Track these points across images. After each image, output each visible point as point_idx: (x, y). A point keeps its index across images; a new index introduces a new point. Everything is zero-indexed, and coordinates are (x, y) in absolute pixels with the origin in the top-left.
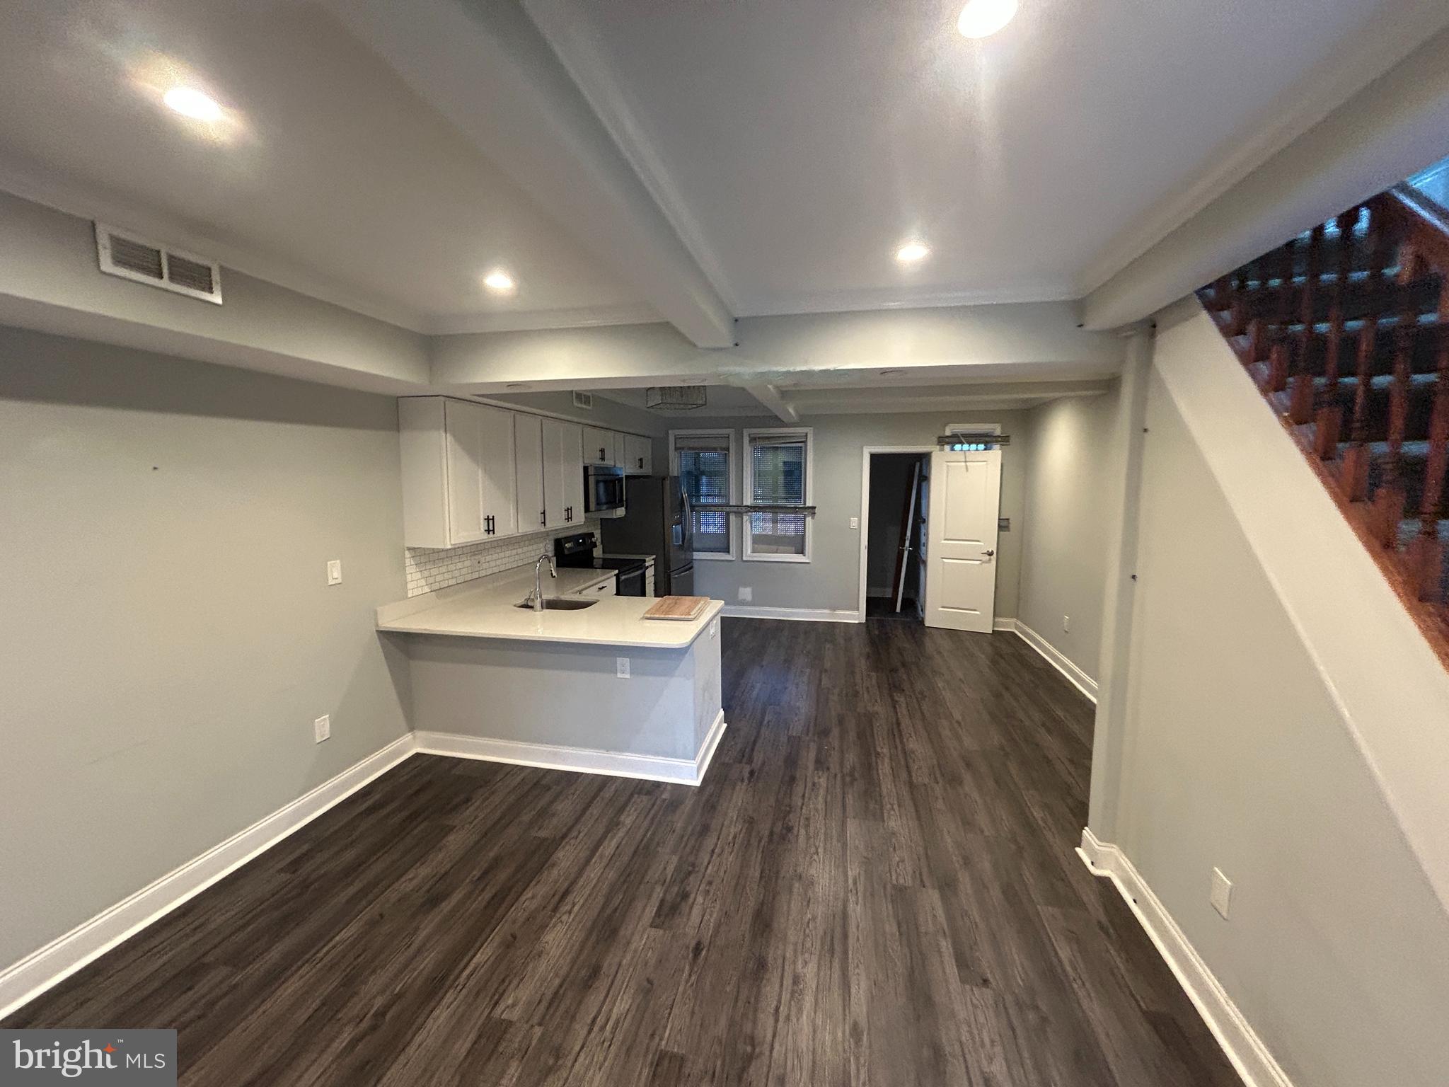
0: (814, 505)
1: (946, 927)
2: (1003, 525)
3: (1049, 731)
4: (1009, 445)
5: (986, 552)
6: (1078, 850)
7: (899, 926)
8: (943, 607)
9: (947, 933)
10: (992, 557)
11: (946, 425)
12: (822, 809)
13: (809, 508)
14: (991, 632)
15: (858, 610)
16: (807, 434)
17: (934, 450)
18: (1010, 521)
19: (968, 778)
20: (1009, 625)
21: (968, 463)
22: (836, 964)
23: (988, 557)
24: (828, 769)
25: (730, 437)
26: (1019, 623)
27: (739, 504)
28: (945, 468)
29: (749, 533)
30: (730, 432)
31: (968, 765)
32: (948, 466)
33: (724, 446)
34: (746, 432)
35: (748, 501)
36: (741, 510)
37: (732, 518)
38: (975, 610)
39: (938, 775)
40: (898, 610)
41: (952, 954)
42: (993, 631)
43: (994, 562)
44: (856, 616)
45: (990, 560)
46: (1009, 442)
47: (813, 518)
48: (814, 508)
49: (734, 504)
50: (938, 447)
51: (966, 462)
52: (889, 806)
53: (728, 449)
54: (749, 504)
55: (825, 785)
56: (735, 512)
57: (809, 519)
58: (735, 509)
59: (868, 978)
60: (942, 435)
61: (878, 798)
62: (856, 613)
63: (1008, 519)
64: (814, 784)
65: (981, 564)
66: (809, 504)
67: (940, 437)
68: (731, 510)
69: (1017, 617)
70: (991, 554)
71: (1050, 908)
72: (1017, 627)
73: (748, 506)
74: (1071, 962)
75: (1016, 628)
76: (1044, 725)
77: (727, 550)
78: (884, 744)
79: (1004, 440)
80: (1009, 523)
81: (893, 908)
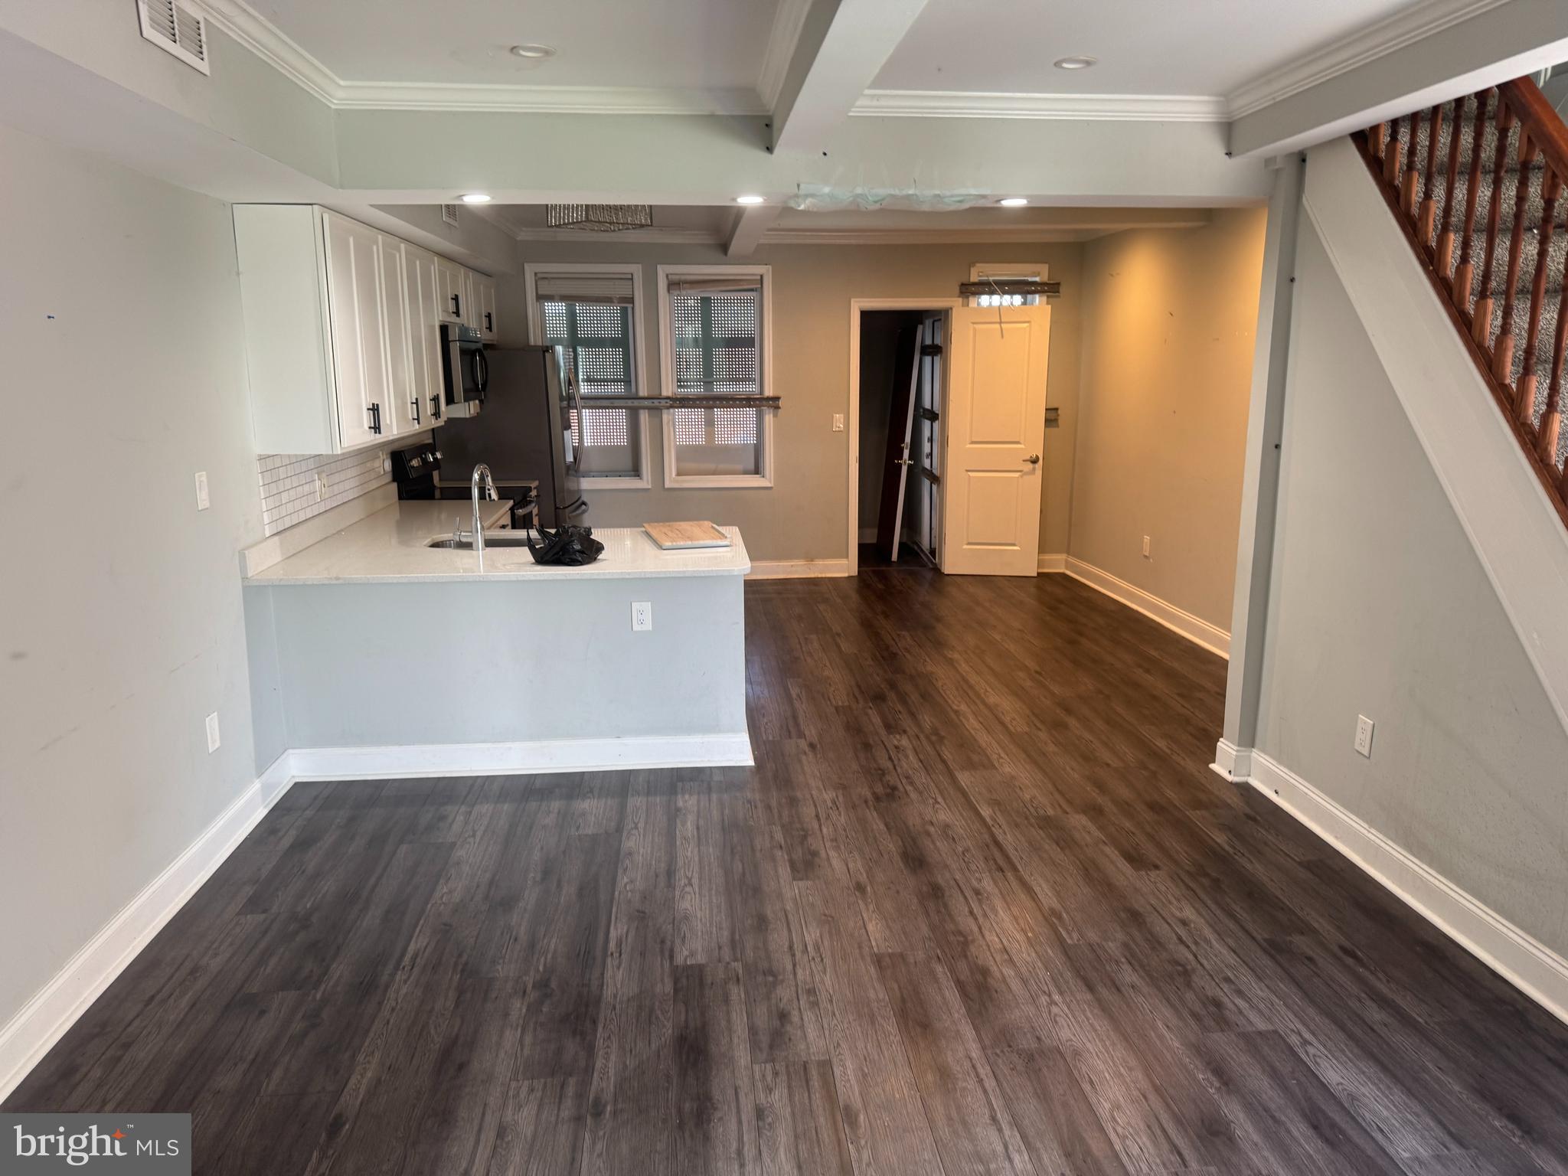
0: (777, 394)
1: (1104, 839)
2: (1052, 418)
3: (1148, 671)
4: (1059, 297)
5: (1028, 458)
6: (1212, 766)
7: (1058, 844)
8: (969, 544)
9: (1106, 841)
10: (1036, 466)
11: (972, 264)
12: (919, 766)
13: (768, 399)
14: (1036, 575)
15: (847, 557)
16: (762, 276)
17: (955, 303)
18: (1059, 412)
19: (1072, 722)
20: (1058, 564)
21: (1003, 325)
22: (1009, 875)
23: (1031, 466)
24: (905, 732)
25: (635, 277)
26: (1072, 560)
27: (655, 393)
28: (971, 333)
29: (672, 444)
30: (636, 270)
31: (1068, 711)
32: (975, 329)
33: (627, 293)
34: (662, 271)
35: (669, 389)
36: (659, 404)
37: (644, 417)
38: (1014, 545)
39: (1038, 725)
40: (895, 557)
41: (1119, 855)
42: (1038, 573)
43: (1039, 473)
44: (845, 566)
45: (1034, 469)
46: (1058, 292)
47: (775, 416)
48: (776, 399)
49: (646, 395)
50: (960, 299)
51: (1001, 323)
52: (995, 756)
53: (631, 300)
54: (670, 394)
55: (911, 746)
56: (649, 408)
57: (769, 418)
58: (646, 403)
59: (1047, 881)
60: (965, 281)
61: (979, 750)
62: (844, 561)
63: (1057, 409)
64: (897, 747)
65: (1022, 476)
66: (769, 392)
67: (963, 284)
68: (642, 405)
69: (1068, 553)
70: (1035, 461)
71: (1198, 812)
72: (1068, 565)
73: (668, 398)
74: (1229, 845)
75: (1067, 568)
76: (1140, 666)
77: (636, 471)
78: (959, 702)
79: (1049, 289)
80: (1058, 415)
81: (1044, 832)
